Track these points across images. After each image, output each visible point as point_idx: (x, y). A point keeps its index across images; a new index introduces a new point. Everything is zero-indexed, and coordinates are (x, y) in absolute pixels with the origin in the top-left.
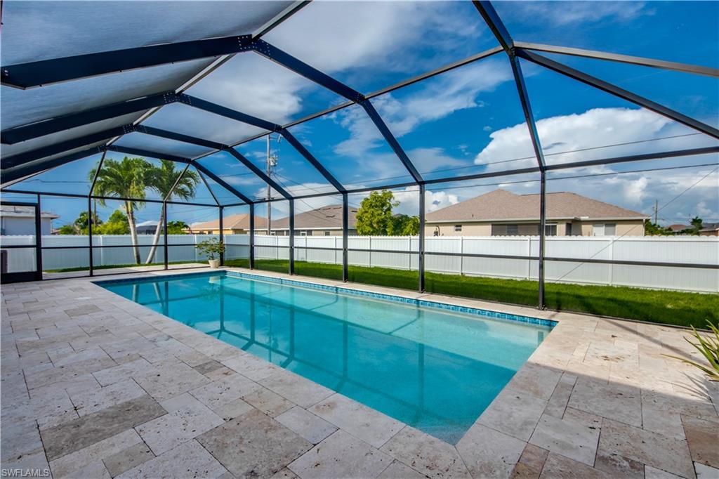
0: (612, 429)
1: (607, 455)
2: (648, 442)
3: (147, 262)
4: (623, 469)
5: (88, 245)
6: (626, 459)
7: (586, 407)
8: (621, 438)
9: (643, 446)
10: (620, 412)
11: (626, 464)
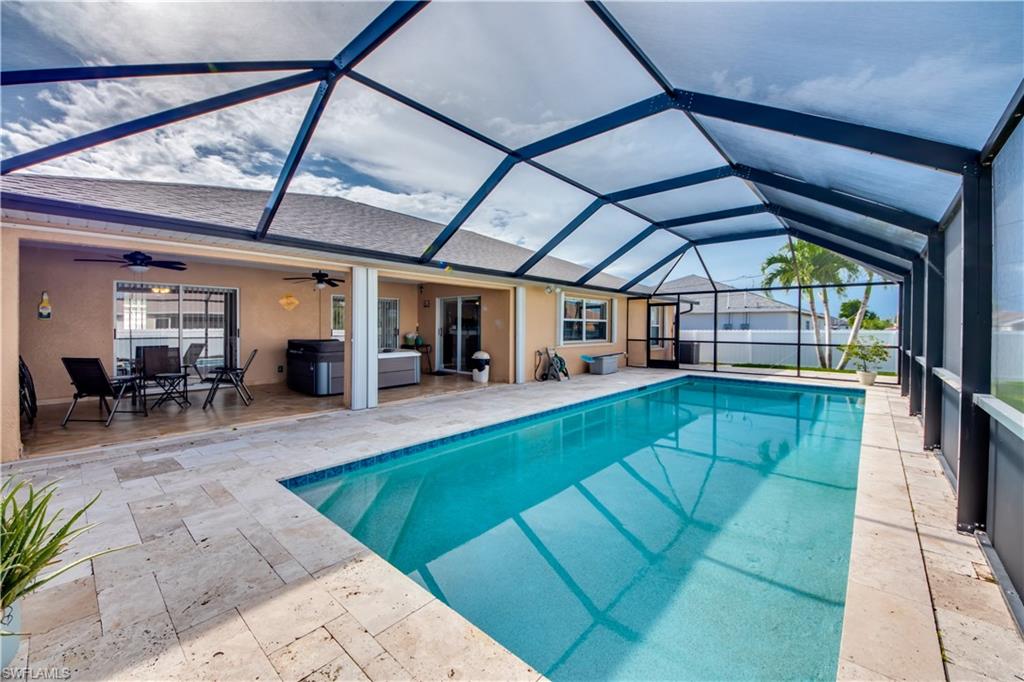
0: (185, 551)
1: (178, 531)
2: (144, 562)
3: (838, 368)
4: (159, 530)
5: (796, 342)
6: (159, 537)
7: (228, 552)
8: (172, 549)
9: (148, 556)
10: (189, 575)
11: (159, 535)
